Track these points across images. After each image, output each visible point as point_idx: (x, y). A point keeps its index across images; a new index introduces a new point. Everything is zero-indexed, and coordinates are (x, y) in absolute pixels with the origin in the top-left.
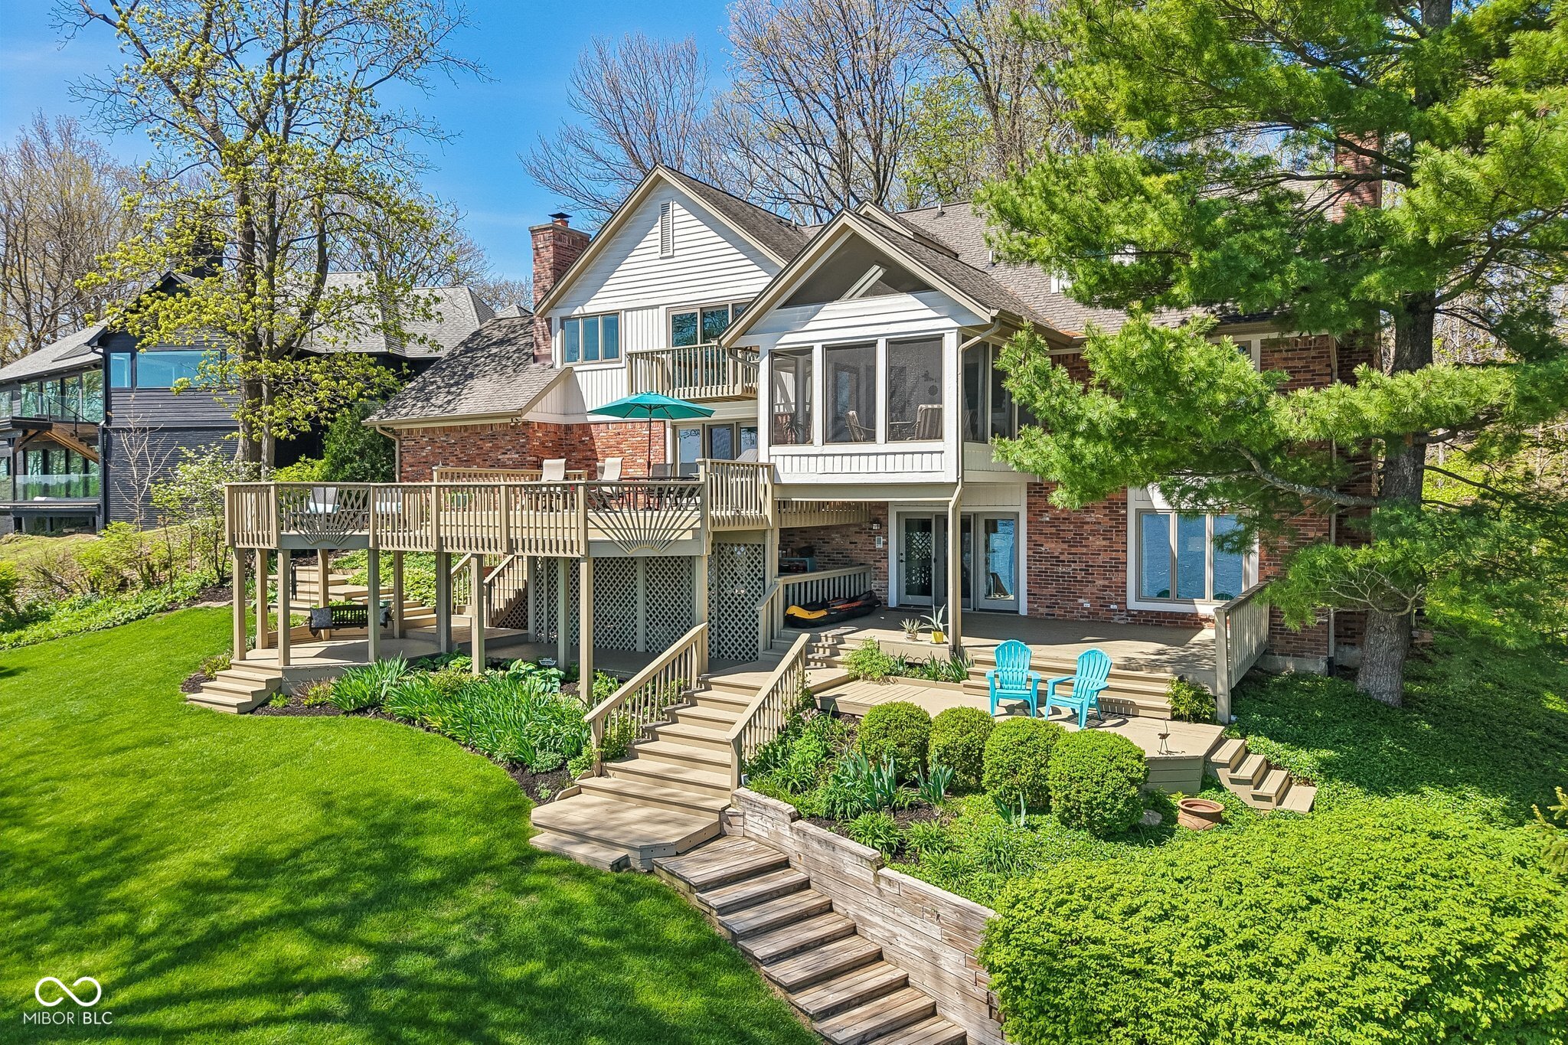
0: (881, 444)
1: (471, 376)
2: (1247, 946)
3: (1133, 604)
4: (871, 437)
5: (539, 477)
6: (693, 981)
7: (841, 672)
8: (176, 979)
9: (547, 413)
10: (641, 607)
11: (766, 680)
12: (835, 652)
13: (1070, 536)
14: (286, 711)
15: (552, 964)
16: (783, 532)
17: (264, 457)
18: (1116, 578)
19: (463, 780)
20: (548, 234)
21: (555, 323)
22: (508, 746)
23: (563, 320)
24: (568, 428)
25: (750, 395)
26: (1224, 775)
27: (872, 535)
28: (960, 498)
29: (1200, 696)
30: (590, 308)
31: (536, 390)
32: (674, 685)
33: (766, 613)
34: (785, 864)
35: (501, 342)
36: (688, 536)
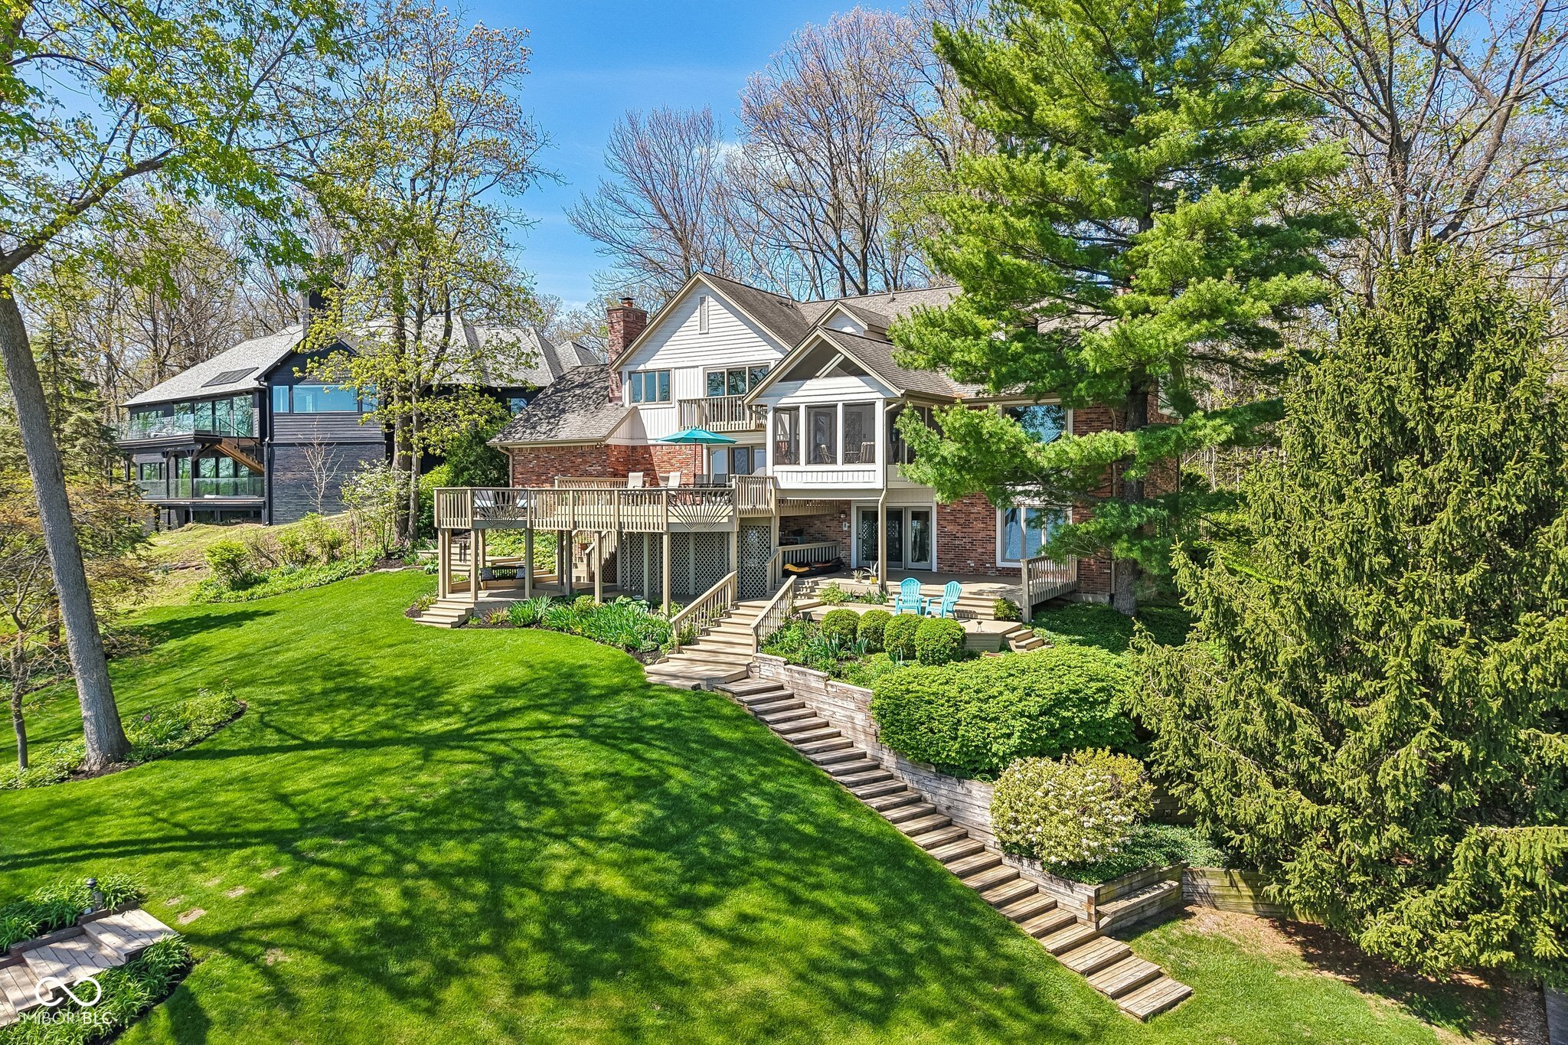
0: (840, 465)
1: (564, 411)
2: (978, 692)
3: (1000, 564)
4: (834, 461)
5: (626, 484)
6: (737, 727)
7: (816, 600)
8: (494, 725)
9: (620, 439)
10: (692, 566)
11: (769, 604)
12: (813, 590)
13: (962, 521)
14: (479, 626)
15: (669, 720)
16: (781, 518)
17: (414, 468)
18: (990, 547)
19: (601, 656)
20: (620, 313)
21: (625, 376)
22: (624, 638)
23: (630, 373)
24: (634, 448)
25: (761, 428)
26: (1012, 644)
27: (840, 522)
28: (885, 498)
29: (1011, 607)
30: (651, 365)
31: (614, 423)
32: (718, 606)
33: (771, 568)
34: (781, 688)
35: (582, 385)
36: (726, 520)
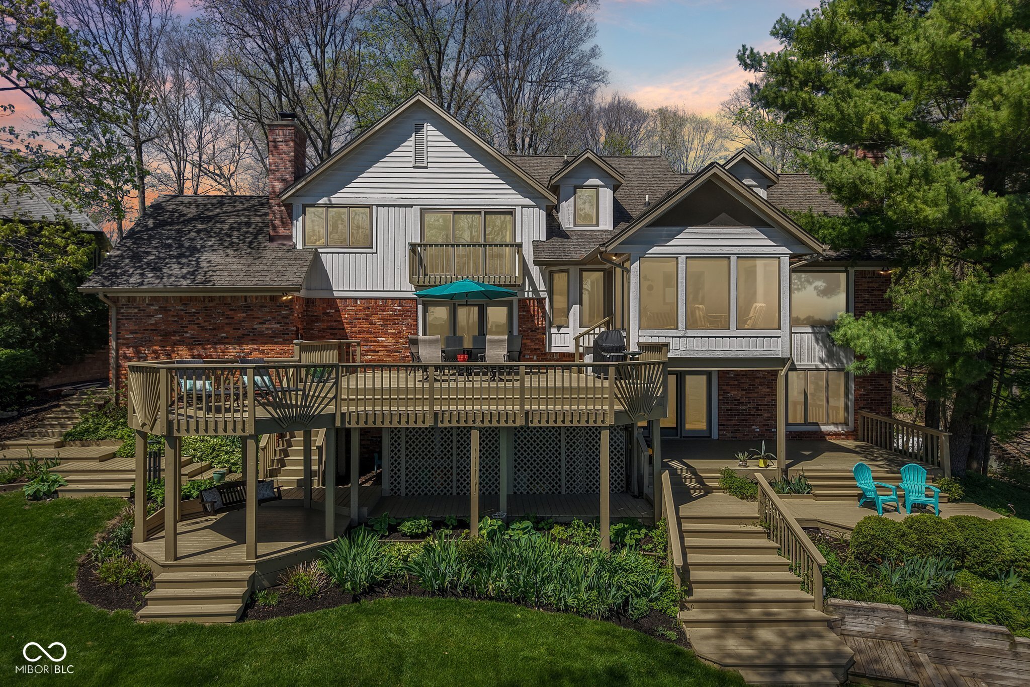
0: (733, 330)
13: (747, 386)
21: (296, 209)
23: (304, 207)
24: (312, 301)
30: (336, 200)
31: (300, 267)
